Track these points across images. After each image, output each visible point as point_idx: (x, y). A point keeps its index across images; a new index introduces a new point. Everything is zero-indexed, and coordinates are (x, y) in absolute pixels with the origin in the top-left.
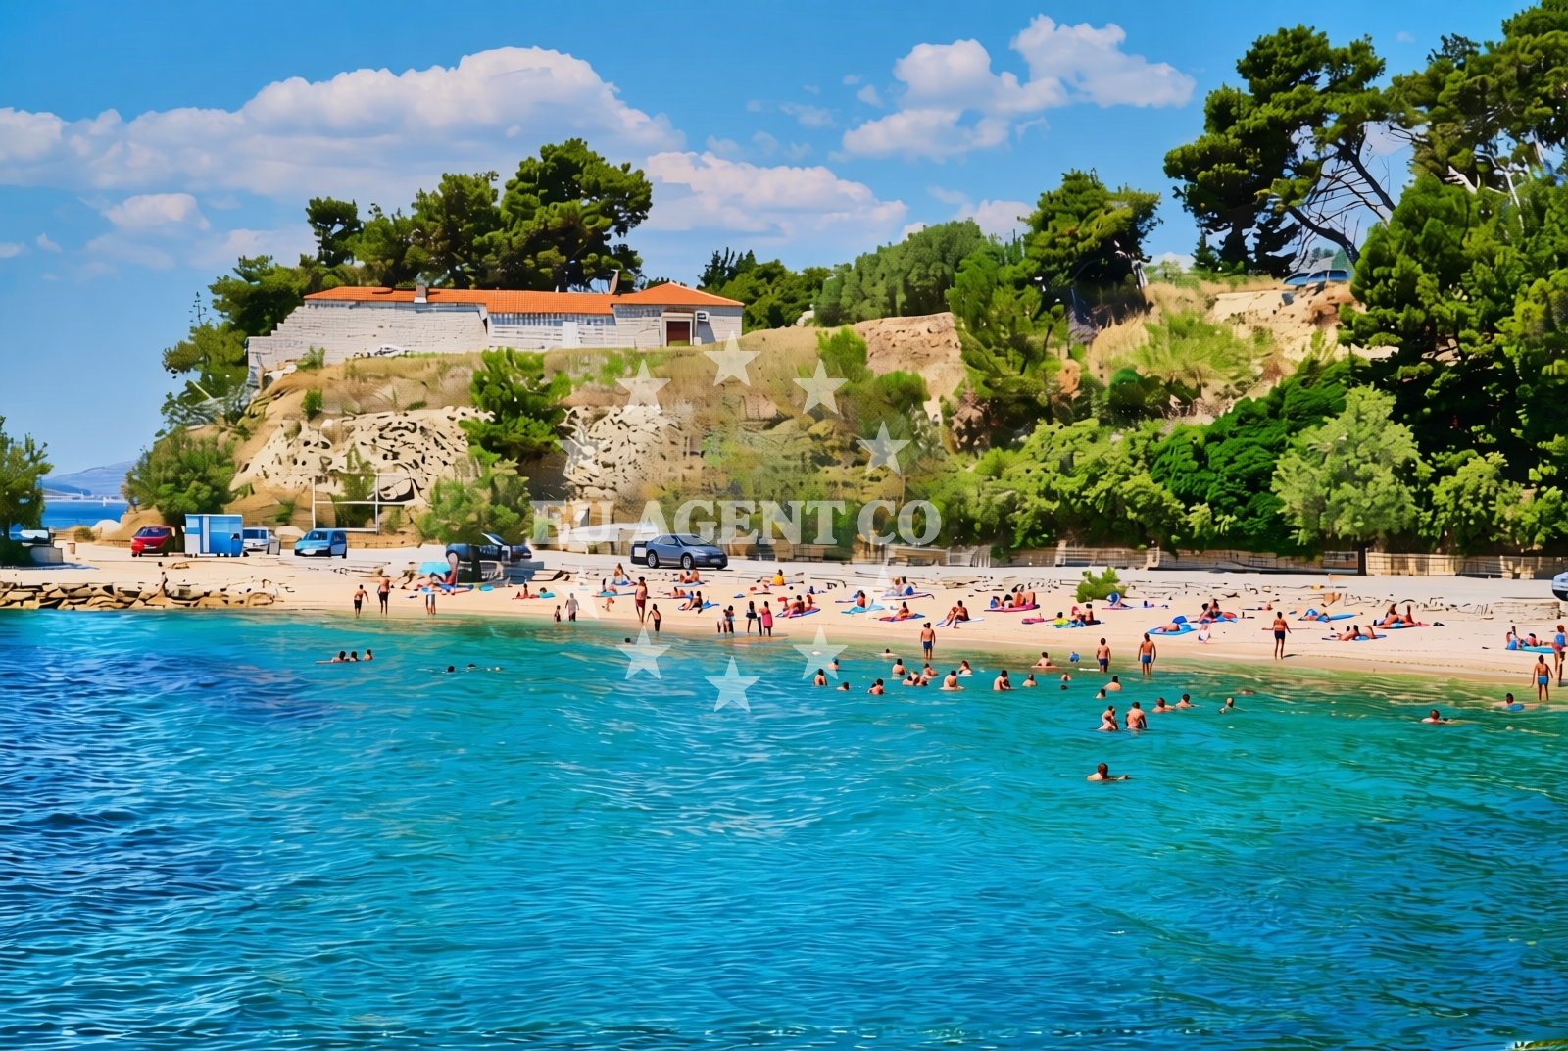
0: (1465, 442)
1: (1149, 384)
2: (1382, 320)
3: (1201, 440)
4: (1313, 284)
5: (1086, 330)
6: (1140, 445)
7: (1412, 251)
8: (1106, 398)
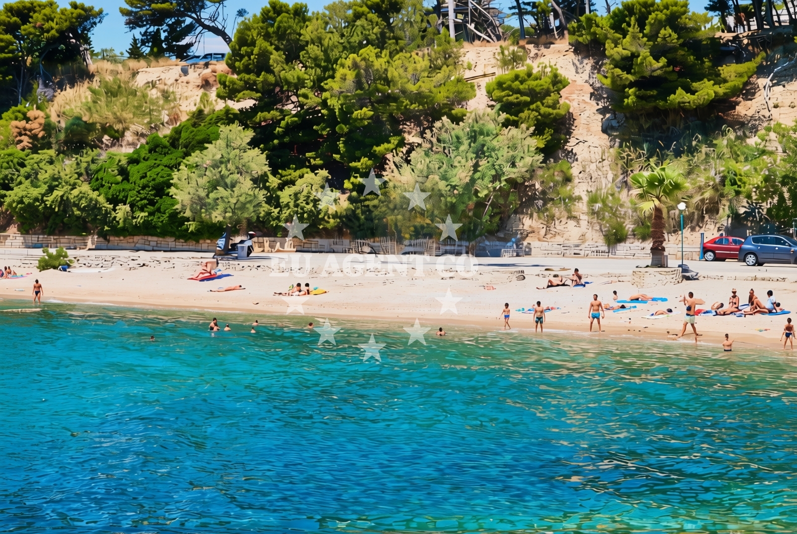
0: (301, 164)
1: (90, 127)
2: (246, 82)
3: (124, 162)
4: (202, 62)
5: (49, 92)
6: (84, 165)
7: (267, 37)
8: (62, 136)
